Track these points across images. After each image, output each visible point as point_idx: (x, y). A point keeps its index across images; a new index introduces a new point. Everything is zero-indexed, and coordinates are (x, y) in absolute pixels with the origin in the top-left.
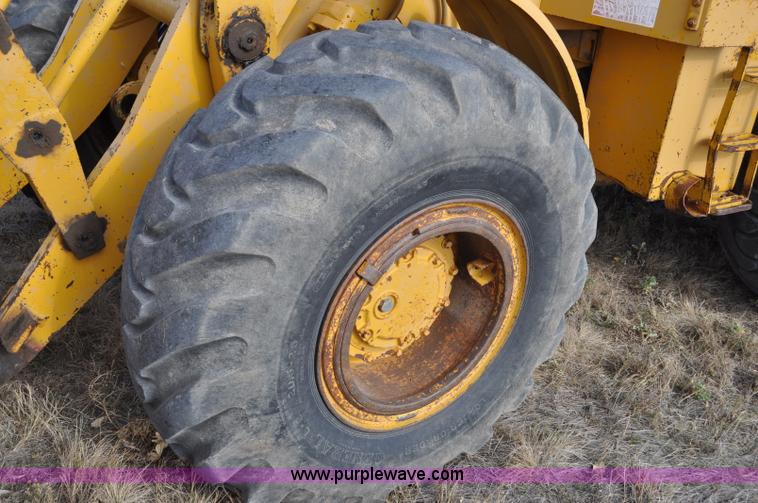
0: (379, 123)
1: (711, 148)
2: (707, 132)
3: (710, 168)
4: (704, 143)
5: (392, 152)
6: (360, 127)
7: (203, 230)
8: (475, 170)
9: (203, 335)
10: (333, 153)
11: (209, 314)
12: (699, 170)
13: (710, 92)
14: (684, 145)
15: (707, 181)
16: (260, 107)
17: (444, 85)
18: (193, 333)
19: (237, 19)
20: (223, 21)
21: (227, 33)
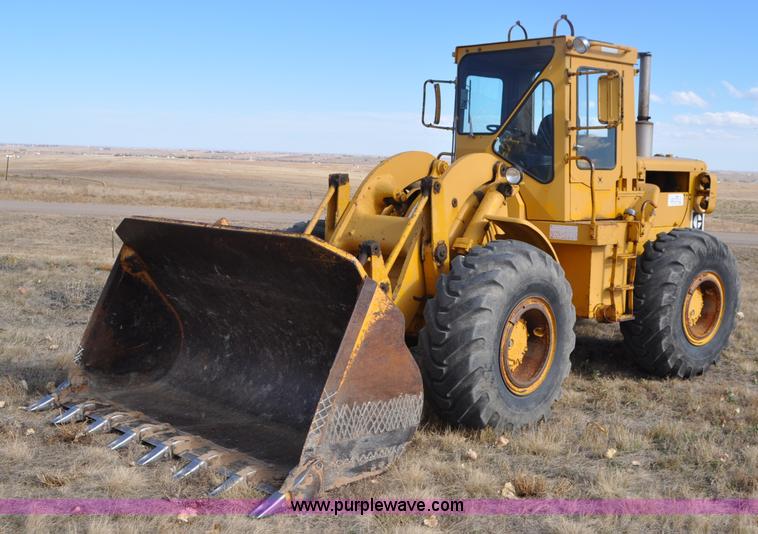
0: (514, 267)
1: (611, 292)
2: (607, 285)
3: (612, 300)
4: (607, 289)
5: (518, 277)
6: (509, 269)
7: (470, 302)
8: (539, 285)
9: (474, 337)
10: (504, 276)
11: (476, 329)
12: (608, 302)
13: (605, 267)
14: (599, 292)
15: (613, 306)
16: (476, 266)
17: (527, 256)
18: (471, 336)
19: (439, 245)
20: (435, 246)
21: (436, 250)
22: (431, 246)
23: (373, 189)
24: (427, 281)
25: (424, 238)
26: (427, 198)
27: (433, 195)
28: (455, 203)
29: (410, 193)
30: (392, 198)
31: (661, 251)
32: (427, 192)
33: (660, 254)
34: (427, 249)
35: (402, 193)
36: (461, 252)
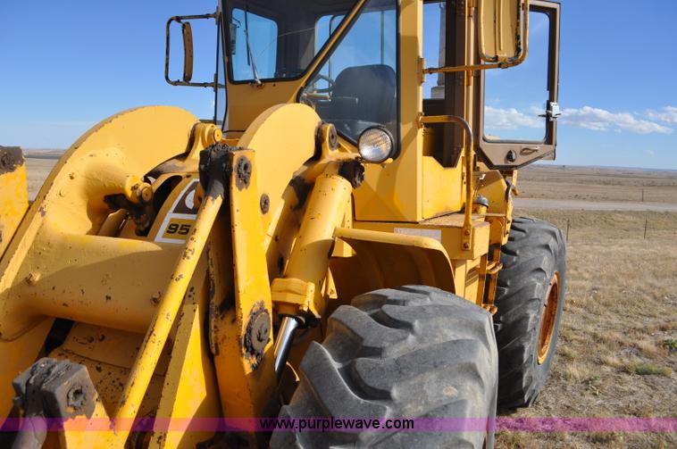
19: (254, 315)
20: (245, 320)
21: (249, 330)
22: (235, 320)
23: (80, 180)
24: (224, 399)
25: (216, 300)
26: (219, 201)
27: (235, 192)
28: (265, 205)
29: (157, 183)
30: (123, 195)
31: (514, 254)
32: (219, 187)
33: (515, 259)
34: (222, 328)
35: (142, 186)
36: (289, 311)
